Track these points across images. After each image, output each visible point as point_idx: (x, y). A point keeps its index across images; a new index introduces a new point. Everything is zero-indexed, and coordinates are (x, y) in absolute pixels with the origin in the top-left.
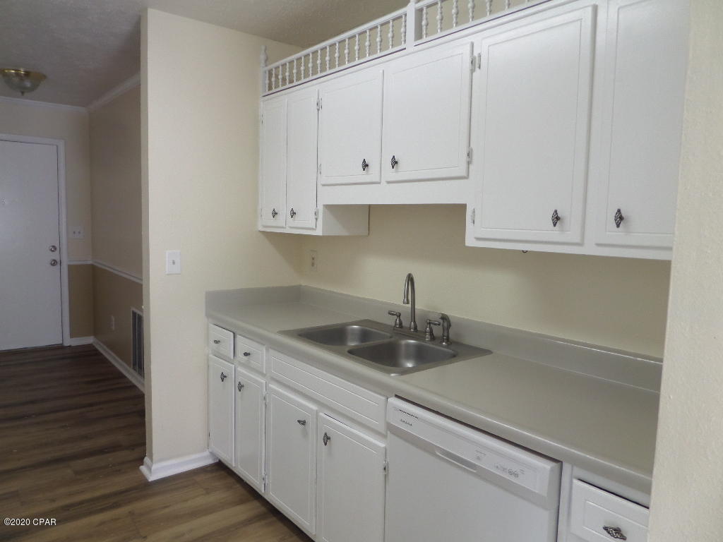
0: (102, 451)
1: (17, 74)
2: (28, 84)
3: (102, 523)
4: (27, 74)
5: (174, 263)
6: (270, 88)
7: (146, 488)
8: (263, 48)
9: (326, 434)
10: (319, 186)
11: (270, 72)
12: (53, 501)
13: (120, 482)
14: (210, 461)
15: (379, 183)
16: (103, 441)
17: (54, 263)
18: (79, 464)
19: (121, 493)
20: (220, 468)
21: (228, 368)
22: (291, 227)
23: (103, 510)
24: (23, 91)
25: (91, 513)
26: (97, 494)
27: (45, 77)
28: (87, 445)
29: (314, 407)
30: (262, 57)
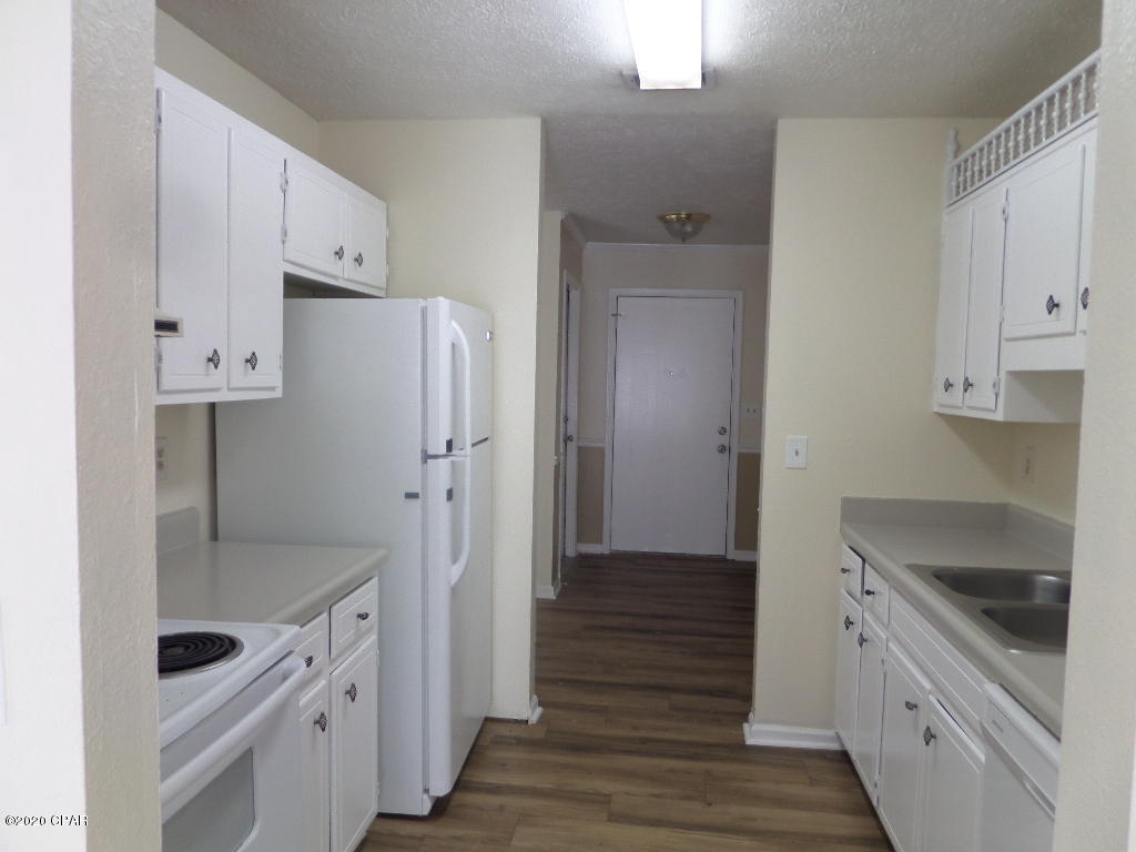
0: (710, 692)
1: (678, 219)
2: (689, 228)
3: (671, 771)
4: (689, 216)
5: (797, 453)
6: (958, 193)
7: (741, 751)
8: (952, 134)
9: (928, 728)
10: (1003, 342)
11: (959, 167)
12: (635, 728)
13: (714, 734)
14: (834, 746)
15: (1074, 334)
16: (720, 682)
17: (722, 449)
18: (680, 699)
19: (709, 745)
20: (844, 758)
21: (855, 611)
22: (970, 408)
23: (678, 757)
24: (684, 238)
25: (664, 755)
26: (685, 737)
27: (709, 216)
28: (700, 680)
29: (927, 685)
30: (950, 148)
